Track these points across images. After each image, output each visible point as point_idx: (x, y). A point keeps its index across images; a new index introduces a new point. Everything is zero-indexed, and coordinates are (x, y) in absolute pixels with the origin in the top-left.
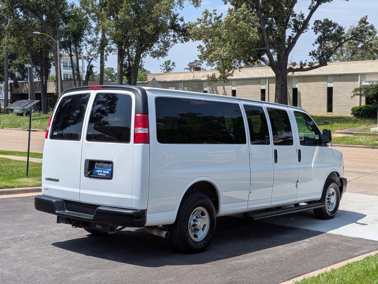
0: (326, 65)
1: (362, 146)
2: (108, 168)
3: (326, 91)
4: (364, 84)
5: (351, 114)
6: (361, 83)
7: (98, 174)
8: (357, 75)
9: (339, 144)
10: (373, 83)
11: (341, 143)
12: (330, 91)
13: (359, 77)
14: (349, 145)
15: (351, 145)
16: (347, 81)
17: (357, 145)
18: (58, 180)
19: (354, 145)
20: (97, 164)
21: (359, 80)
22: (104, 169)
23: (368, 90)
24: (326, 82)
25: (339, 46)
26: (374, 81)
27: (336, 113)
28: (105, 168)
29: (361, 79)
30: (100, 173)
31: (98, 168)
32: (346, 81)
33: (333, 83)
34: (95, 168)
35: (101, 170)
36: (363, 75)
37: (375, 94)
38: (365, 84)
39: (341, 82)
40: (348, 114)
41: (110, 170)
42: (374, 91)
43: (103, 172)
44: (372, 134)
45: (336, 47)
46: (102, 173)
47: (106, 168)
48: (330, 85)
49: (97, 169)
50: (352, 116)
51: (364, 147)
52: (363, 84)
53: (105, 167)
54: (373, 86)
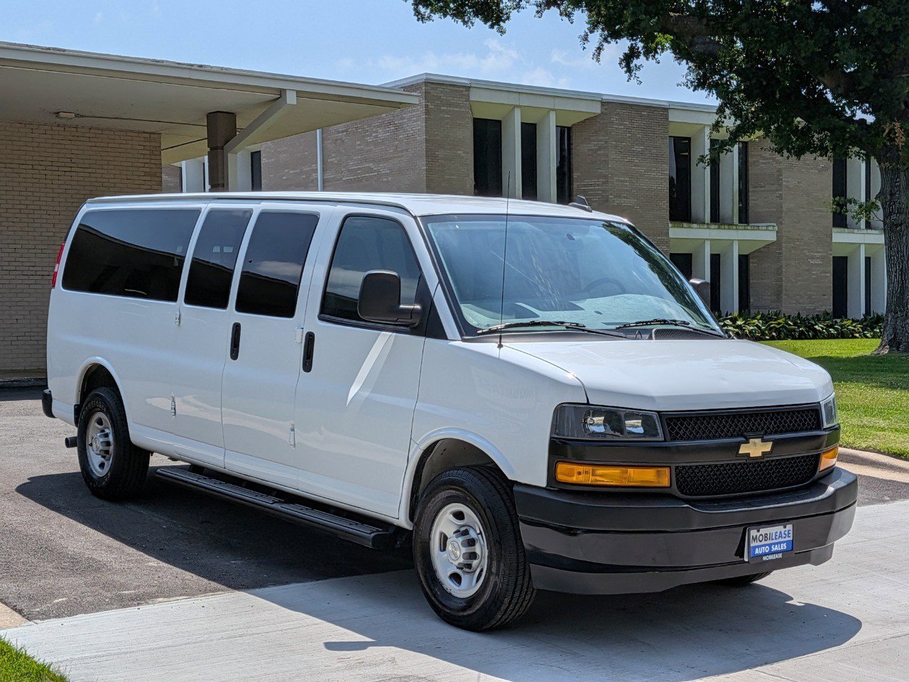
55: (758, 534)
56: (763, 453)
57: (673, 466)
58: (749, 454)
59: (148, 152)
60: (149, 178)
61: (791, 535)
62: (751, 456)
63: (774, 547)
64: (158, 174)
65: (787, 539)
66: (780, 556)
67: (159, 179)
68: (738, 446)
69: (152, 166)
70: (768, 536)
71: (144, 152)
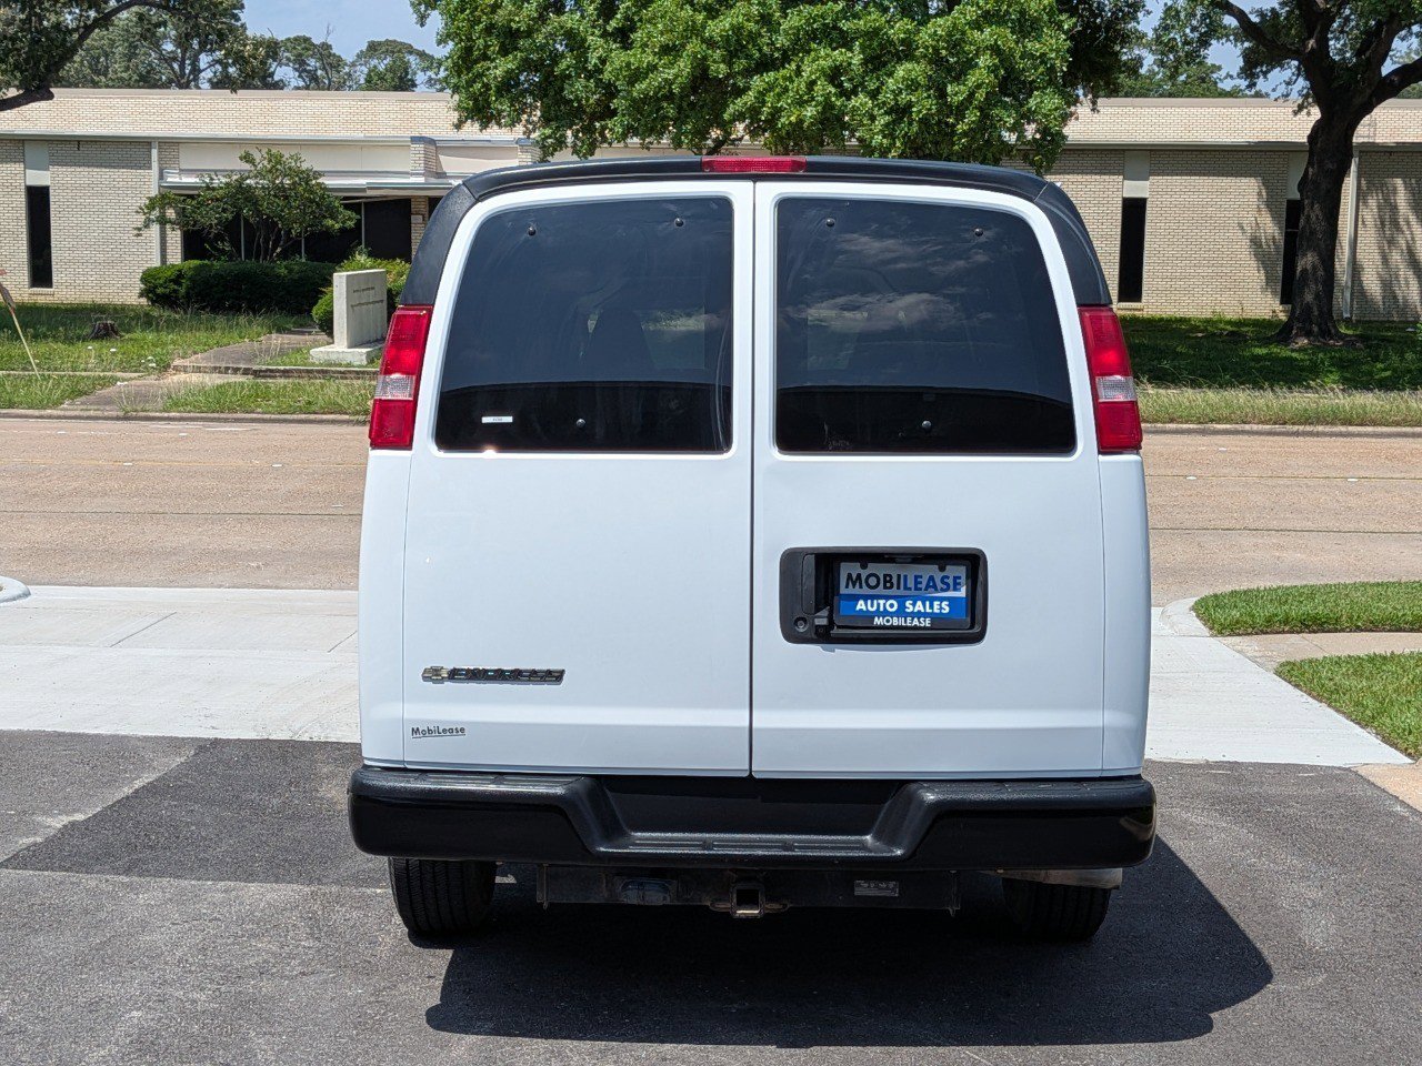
0: (50, 96)
1: (347, 417)
2: (939, 585)
3: (21, 200)
4: (173, 179)
5: (141, 295)
6: (161, 177)
7: (878, 621)
8: (145, 143)
9: (253, 412)
10: (212, 179)
11: (259, 410)
12: (38, 201)
13: (155, 152)
14: (295, 417)
15: (303, 416)
16: (106, 167)
17: (324, 413)
18: (555, 676)
19: (312, 417)
20: (846, 569)
21: (155, 165)
22: (908, 593)
23: (199, 203)
24: (19, 167)
25: (97, 23)
26: (216, 171)
27: (68, 287)
28: (916, 589)
29: (160, 159)
30: (885, 613)
31: (866, 591)
32: (101, 166)
33: (47, 169)
34: (843, 590)
35: (887, 598)
36: (170, 145)
37: (227, 219)
38: (177, 180)
39: (81, 169)
40: (129, 294)
41: (962, 593)
42: (224, 210)
43: (902, 606)
44: (318, 371)
45: (86, 27)
46: (901, 612)
47: (923, 586)
48: (38, 178)
49: (856, 598)
50: (144, 301)
51: (352, 421)
52: (169, 180)
53: (916, 583)
54: (214, 189)
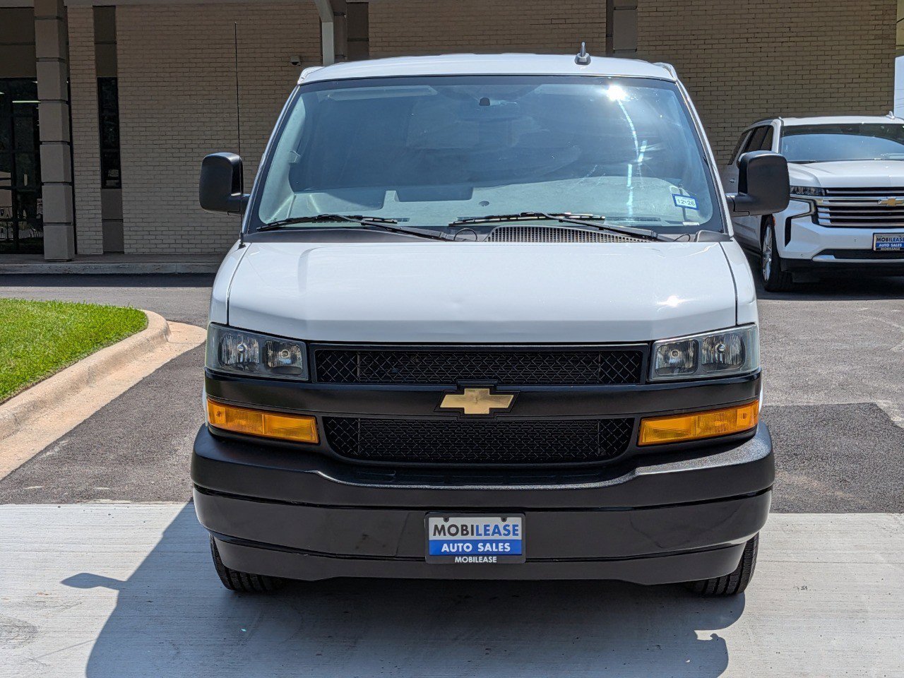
55: (447, 525)
56: (491, 409)
57: (320, 416)
58: (463, 409)
59: (881, 12)
60: (880, 42)
61: (520, 532)
62: (466, 412)
63: (484, 546)
64: (891, 37)
65: (511, 537)
66: (494, 560)
67: (893, 42)
68: (440, 396)
69: (885, 27)
70: (469, 529)
71: (876, 12)
